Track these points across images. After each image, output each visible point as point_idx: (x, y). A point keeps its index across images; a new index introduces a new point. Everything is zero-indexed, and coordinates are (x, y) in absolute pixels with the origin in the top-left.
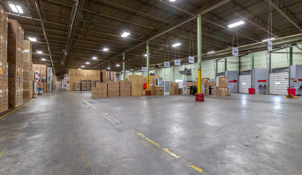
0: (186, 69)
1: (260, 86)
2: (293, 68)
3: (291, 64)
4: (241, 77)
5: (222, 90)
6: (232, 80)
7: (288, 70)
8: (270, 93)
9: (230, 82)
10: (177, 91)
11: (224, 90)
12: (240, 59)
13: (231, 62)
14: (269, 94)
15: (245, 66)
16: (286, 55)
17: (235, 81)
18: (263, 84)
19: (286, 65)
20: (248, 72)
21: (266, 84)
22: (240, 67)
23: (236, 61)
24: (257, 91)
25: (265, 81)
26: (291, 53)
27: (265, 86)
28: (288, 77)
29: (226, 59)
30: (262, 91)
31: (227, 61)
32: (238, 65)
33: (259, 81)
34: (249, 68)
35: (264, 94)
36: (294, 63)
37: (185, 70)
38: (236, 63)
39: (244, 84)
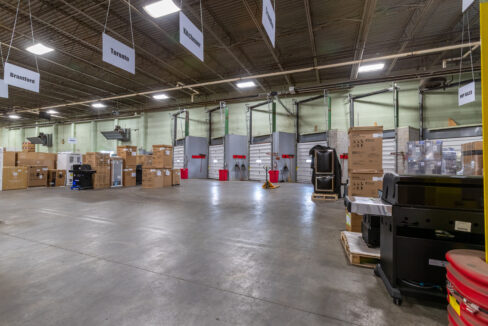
0: (118, 128)
1: (237, 166)
2: (276, 137)
3: (274, 130)
4: (212, 148)
5: (155, 174)
6: (197, 154)
7: (270, 139)
8: (251, 177)
9: (194, 157)
10: (41, 177)
11: (159, 173)
12: (210, 115)
13: (198, 122)
14: (249, 180)
15: (218, 130)
16: (267, 115)
17: (202, 156)
18: (240, 162)
19: (268, 131)
20: (220, 140)
21: (245, 162)
22: (210, 130)
23: (204, 119)
24: (232, 174)
25: (244, 157)
26: (274, 113)
27: (243, 166)
28: (269, 151)
29: (187, 113)
30: (240, 174)
31: (190, 117)
32: (208, 126)
33: (235, 157)
34: (222, 134)
35: (242, 180)
36: (278, 129)
37: (116, 130)
38: (205, 123)
39: (215, 161)
